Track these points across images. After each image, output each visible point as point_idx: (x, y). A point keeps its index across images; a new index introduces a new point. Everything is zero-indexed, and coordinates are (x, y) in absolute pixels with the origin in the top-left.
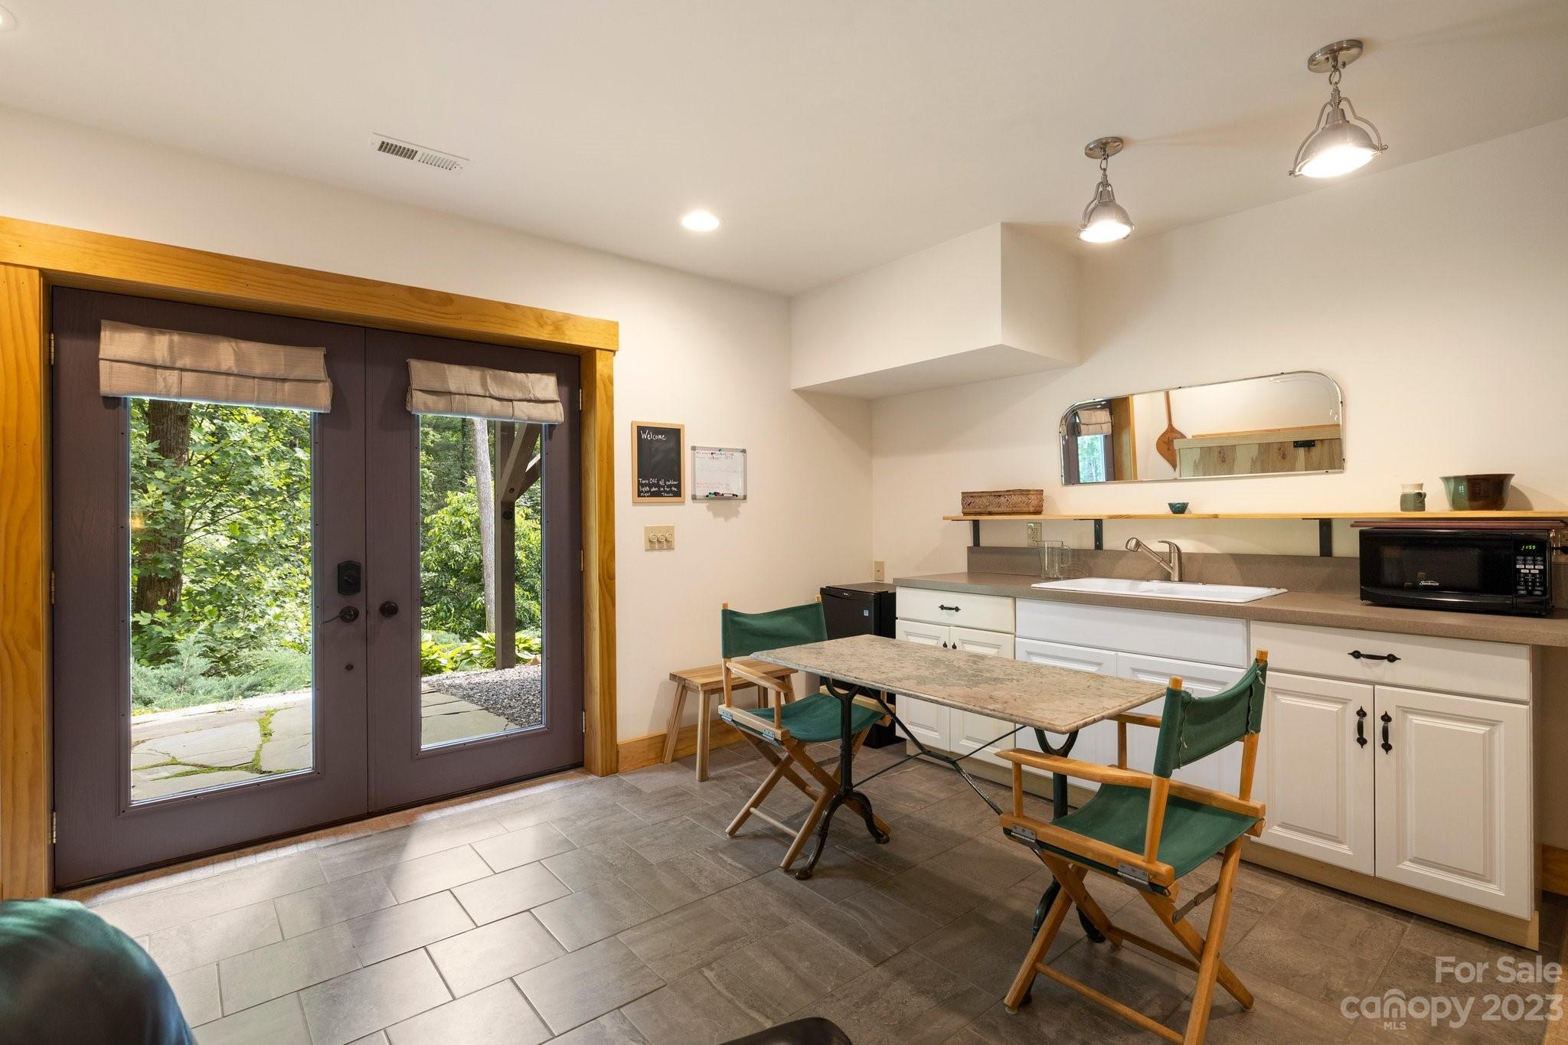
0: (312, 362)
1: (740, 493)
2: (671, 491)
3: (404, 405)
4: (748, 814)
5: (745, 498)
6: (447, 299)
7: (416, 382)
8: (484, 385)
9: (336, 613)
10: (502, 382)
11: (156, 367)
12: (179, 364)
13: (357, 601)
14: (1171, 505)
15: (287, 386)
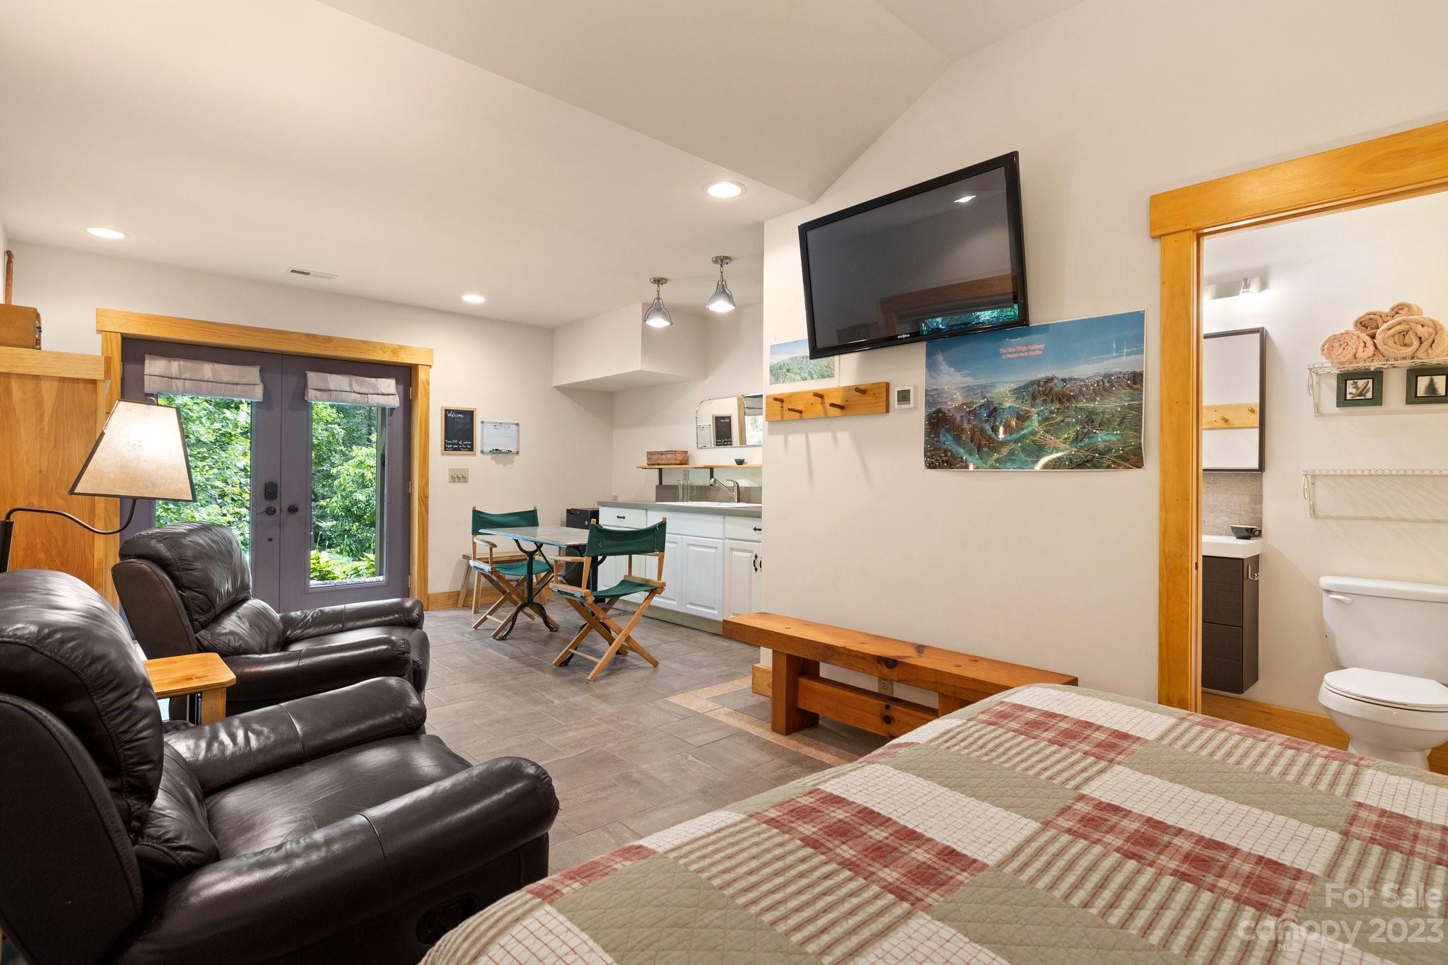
0: (252, 374)
1: (514, 450)
2: (467, 448)
3: (304, 395)
4: (485, 619)
5: (518, 453)
6: (328, 340)
7: (310, 385)
8: (351, 385)
9: (264, 509)
10: (362, 384)
11: (171, 378)
12: (184, 377)
13: (275, 504)
14: (736, 460)
15: (239, 386)
